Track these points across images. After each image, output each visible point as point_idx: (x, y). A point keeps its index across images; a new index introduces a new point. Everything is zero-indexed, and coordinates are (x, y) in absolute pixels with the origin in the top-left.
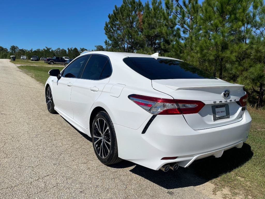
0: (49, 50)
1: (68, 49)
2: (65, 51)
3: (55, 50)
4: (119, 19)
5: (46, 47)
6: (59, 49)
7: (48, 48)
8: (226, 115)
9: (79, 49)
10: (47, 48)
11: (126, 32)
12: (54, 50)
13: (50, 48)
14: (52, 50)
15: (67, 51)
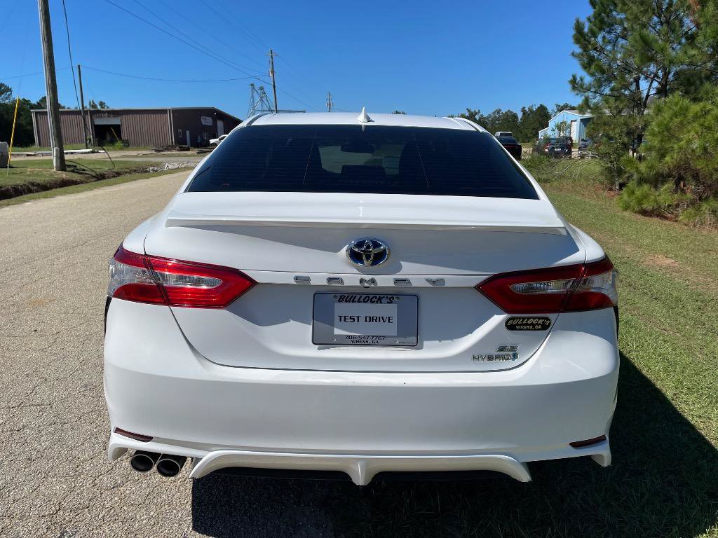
0: (475, 115)
1: (523, 110)
2: (515, 116)
3: (490, 115)
4: (620, 6)
5: (467, 109)
6: (499, 111)
7: (472, 111)
8: (396, 334)
9: (551, 108)
10: (469, 111)
11: (636, 41)
12: (485, 115)
13: (477, 111)
14: (482, 115)
15: (520, 115)
